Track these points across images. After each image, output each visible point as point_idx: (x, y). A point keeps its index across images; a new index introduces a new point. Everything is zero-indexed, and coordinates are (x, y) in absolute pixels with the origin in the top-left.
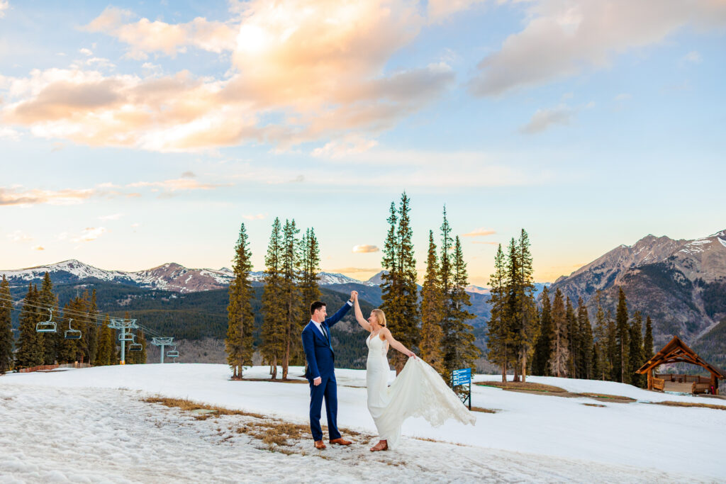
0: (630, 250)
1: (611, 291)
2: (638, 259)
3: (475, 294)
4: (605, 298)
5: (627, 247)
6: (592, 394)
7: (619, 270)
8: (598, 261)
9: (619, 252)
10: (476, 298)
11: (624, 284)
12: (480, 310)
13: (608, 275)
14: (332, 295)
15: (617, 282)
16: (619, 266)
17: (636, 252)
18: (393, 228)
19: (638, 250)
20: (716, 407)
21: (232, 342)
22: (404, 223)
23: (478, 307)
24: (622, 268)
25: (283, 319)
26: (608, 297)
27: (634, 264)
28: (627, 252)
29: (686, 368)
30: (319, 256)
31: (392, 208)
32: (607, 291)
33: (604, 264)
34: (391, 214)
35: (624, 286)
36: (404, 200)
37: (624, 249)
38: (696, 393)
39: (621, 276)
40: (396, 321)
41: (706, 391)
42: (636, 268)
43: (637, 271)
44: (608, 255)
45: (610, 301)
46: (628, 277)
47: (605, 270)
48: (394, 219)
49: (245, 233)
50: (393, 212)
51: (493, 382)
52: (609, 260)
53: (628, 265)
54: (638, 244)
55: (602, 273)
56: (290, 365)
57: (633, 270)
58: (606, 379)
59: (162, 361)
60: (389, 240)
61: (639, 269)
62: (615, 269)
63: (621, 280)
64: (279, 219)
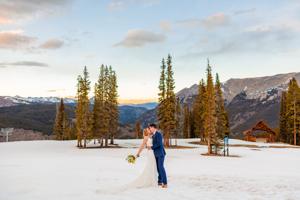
0: (189, 89)
1: (182, 105)
2: (191, 93)
3: (131, 106)
5: (187, 88)
6: (243, 145)
7: (185, 97)
9: (185, 90)
10: (132, 108)
11: (187, 102)
13: (181, 99)
14: (71, 108)
15: (184, 101)
16: (185, 96)
19: (191, 90)
23: (133, 112)
24: (186, 96)
27: (190, 95)
31: (163, 61)
33: (180, 95)
34: (162, 64)
35: (187, 103)
36: (169, 57)
38: (268, 142)
39: (185, 99)
41: (270, 141)
42: (191, 96)
43: (191, 97)
44: (181, 91)
46: (188, 99)
47: (180, 97)
48: (164, 67)
49: (87, 71)
52: (181, 93)
53: (188, 95)
54: (191, 87)
57: (190, 97)
61: (192, 96)
62: (183, 97)
63: (186, 101)
64: (104, 65)
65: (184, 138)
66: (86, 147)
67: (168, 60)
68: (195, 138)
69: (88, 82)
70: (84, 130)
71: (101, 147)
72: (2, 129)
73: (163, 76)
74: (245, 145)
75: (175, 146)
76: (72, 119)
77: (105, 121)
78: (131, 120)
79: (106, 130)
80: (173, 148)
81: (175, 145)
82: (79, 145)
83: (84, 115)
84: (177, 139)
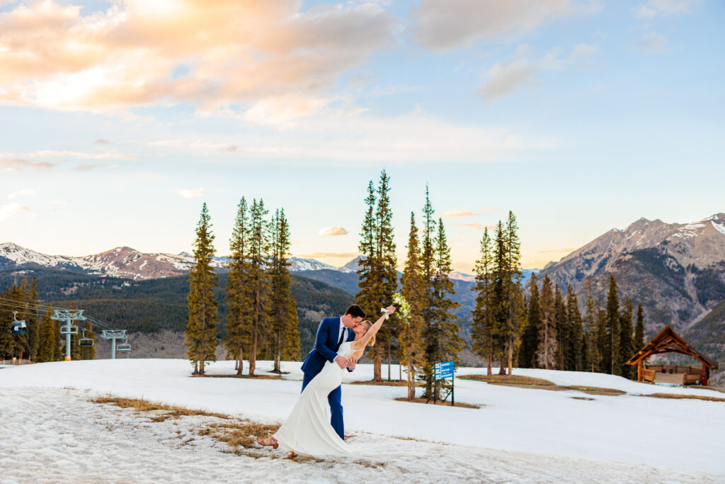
0: (622, 234)
1: (602, 277)
2: (630, 243)
3: (460, 281)
4: (595, 285)
5: (619, 231)
6: (581, 387)
7: (610, 256)
8: (588, 245)
9: (611, 236)
10: (460, 285)
11: (615, 270)
12: (465, 298)
13: (599, 261)
14: (304, 283)
15: (608, 268)
16: (610, 251)
17: (628, 236)
18: (371, 209)
19: (630, 235)
20: (707, 399)
21: (193, 335)
22: (383, 204)
23: (463, 295)
24: (613, 253)
25: (250, 309)
26: (598, 284)
27: (625, 249)
28: (619, 236)
29: (677, 359)
30: (289, 239)
31: (370, 187)
32: (597, 278)
33: (595, 248)
34: (369, 194)
35: (616, 273)
36: (384, 179)
37: (616, 233)
38: (687, 384)
39: (612, 261)
40: (375, 311)
41: (697, 382)
42: (627, 253)
43: (629, 257)
44: (599, 239)
45: (601, 288)
46: (619, 263)
47: (595, 256)
48: (372, 200)
50: (372, 192)
51: (477, 376)
52: (600, 245)
53: (619, 250)
54: (630, 228)
55: (593, 259)
56: (257, 359)
57: (625, 255)
58: (596, 371)
59: (114, 356)
60: (367, 222)
61: (631, 254)
62: (606, 255)
63: (612, 266)
67: (381, 185)
71: (239, 374)
72: (104, 331)
73: (369, 220)
74: (584, 387)
75: (397, 381)
78: (459, 317)
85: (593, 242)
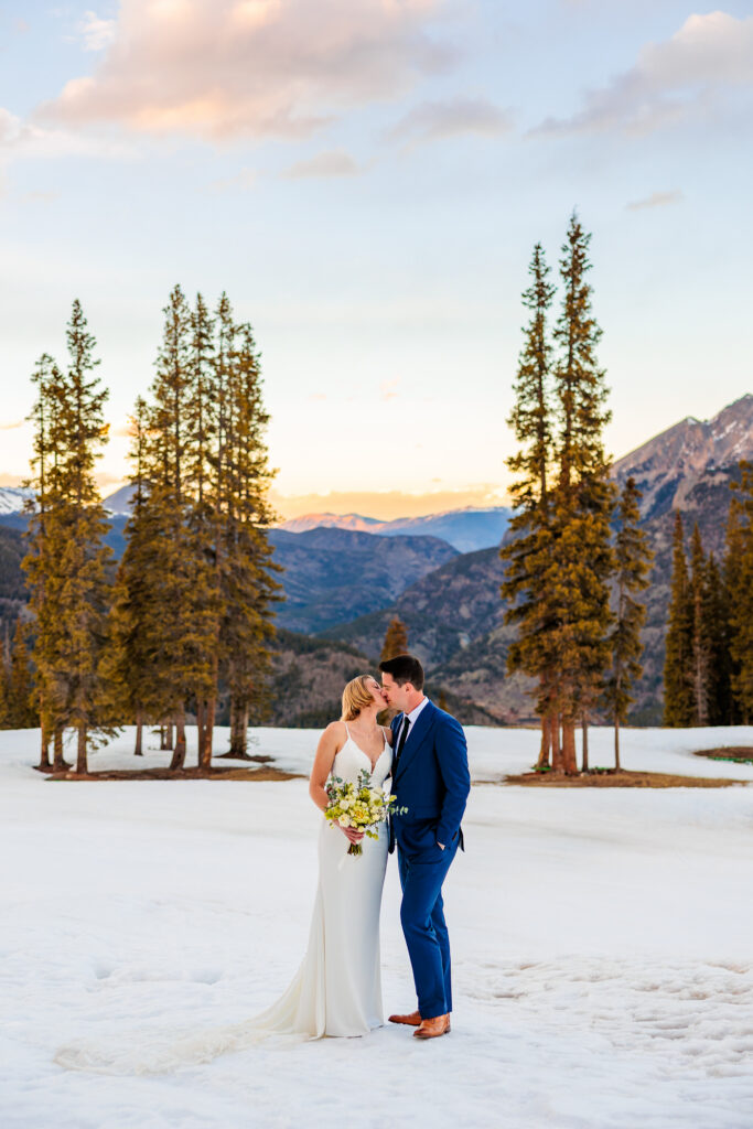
0: (706, 429)
1: (665, 522)
2: (722, 450)
3: (360, 534)
4: (652, 539)
5: (699, 423)
7: (681, 476)
8: (636, 454)
9: (683, 435)
10: (362, 543)
11: (693, 505)
13: (657, 488)
14: (14, 542)
15: (679, 502)
16: (681, 466)
17: (719, 433)
18: (540, 319)
19: (722, 430)
22: (576, 308)
24: (686, 470)
26: (658, 536)
27: (712, 462)
28: (699, 434)
31: (537, 261)
32: (656, 523)
33: (650, 461)
34: (531, 281)
35: (694, 512)
36: (575, 236)
37: (693, 427)
39: (684, 488)
42: (718, 470)
43: (721, 478)
44: (659, 440)
45: (663, 546)
46: (701, 490)
47: (651, 476)
48: (541, 294)
49: (84, 330)
50: (539, 276)
52: (660, 453)
53: (700, 464)
54: (722, 415)
55: (645, 482)
57: (712, 474)
60: (531, 353)
61: (725, 471)
62: (672, 473)
63: (687, 498)
64: (182, 291)
65: (671, 725)
66: (90, 769)
67: (567, 256)
68: (739, 722)
69: (96, 391)
70: (74, 671)
71: (176, 771)
73: (537, 349)
75: (610, 772)
76: (18, 608)
77: (196, 624)
78: (361, 614)
79: (201, 671)
80: (595, 784)
81: (612, 765)
82: (51, 761)
83: (74, 585)
84: (622, 731)
85: (645, 447)
